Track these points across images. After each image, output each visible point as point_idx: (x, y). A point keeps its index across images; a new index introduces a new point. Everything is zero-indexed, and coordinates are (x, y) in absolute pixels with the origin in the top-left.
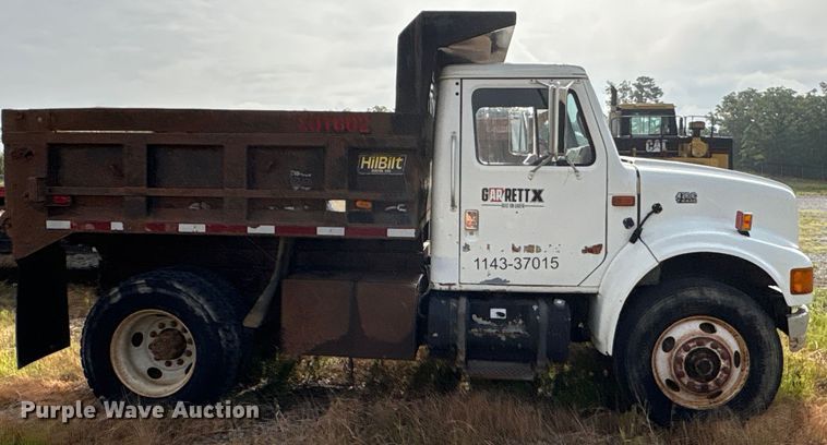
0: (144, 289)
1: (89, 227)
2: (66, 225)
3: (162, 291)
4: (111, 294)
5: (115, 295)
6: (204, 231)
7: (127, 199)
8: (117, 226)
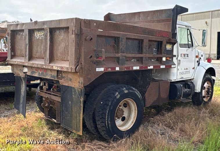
0: (126, 92)
1: (110, 70)
2: (102, 69)
3: (131, 91)
4: (116, 95)
5: (117, 95)
6: (139, 69)
7: (120, 58)
8: (117, 69)
